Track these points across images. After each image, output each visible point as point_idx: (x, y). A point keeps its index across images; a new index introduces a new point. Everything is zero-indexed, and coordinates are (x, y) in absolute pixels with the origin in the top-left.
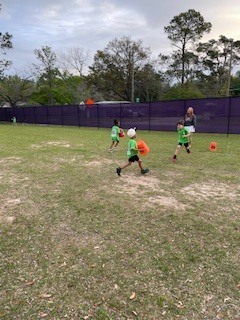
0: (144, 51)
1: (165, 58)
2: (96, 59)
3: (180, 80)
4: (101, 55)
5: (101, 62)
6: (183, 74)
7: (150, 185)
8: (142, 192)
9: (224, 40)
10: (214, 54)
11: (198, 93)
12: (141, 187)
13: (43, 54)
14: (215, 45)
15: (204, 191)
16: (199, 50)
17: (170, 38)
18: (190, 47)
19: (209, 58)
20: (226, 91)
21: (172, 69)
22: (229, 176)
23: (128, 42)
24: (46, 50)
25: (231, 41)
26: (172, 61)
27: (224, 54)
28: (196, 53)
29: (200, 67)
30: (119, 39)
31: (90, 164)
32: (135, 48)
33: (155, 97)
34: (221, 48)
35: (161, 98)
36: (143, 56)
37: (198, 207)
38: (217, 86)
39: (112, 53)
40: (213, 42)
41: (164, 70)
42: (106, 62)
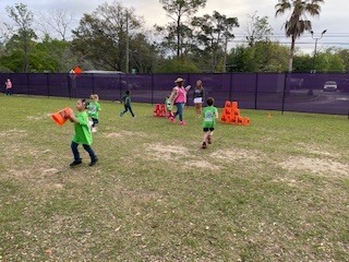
0: (137, 19)
1: (160, 29)
2: (82, 22)
3: (176, 53)
4: (88, 19)
5: (88, 26)
6: (178, 47)
7: (181, 152)
8: (177, 158)
9: (217, 16)
10: (208, 30)
11: (194, 67)
12: (173, 155)
13: (16, 12)
14: (209, 20)
15: (230, 155)
16: (193, 24)
17: (165, 8)
18: (185, 20)
19: (203, 33)
20: (223, 67)
21: (166, 41)
22: (245, 143)
23: (119, 9)
24: (21, 8)
25: (224, 18)
26: (167, 33)
27: (218, 31)
28: (190, 27)
29: (195, 41)
30: (110, 4)
31: (110, 135)
32: (128, 15)
33: (149, 69)
34: (215, 24)
35: (155, 70)
36: (136, 24)
37: (229, 167)
38: (211, 61)
39: (102, 18)
40: (208, 17)
41: (160, 42)
42: (95, 27)
